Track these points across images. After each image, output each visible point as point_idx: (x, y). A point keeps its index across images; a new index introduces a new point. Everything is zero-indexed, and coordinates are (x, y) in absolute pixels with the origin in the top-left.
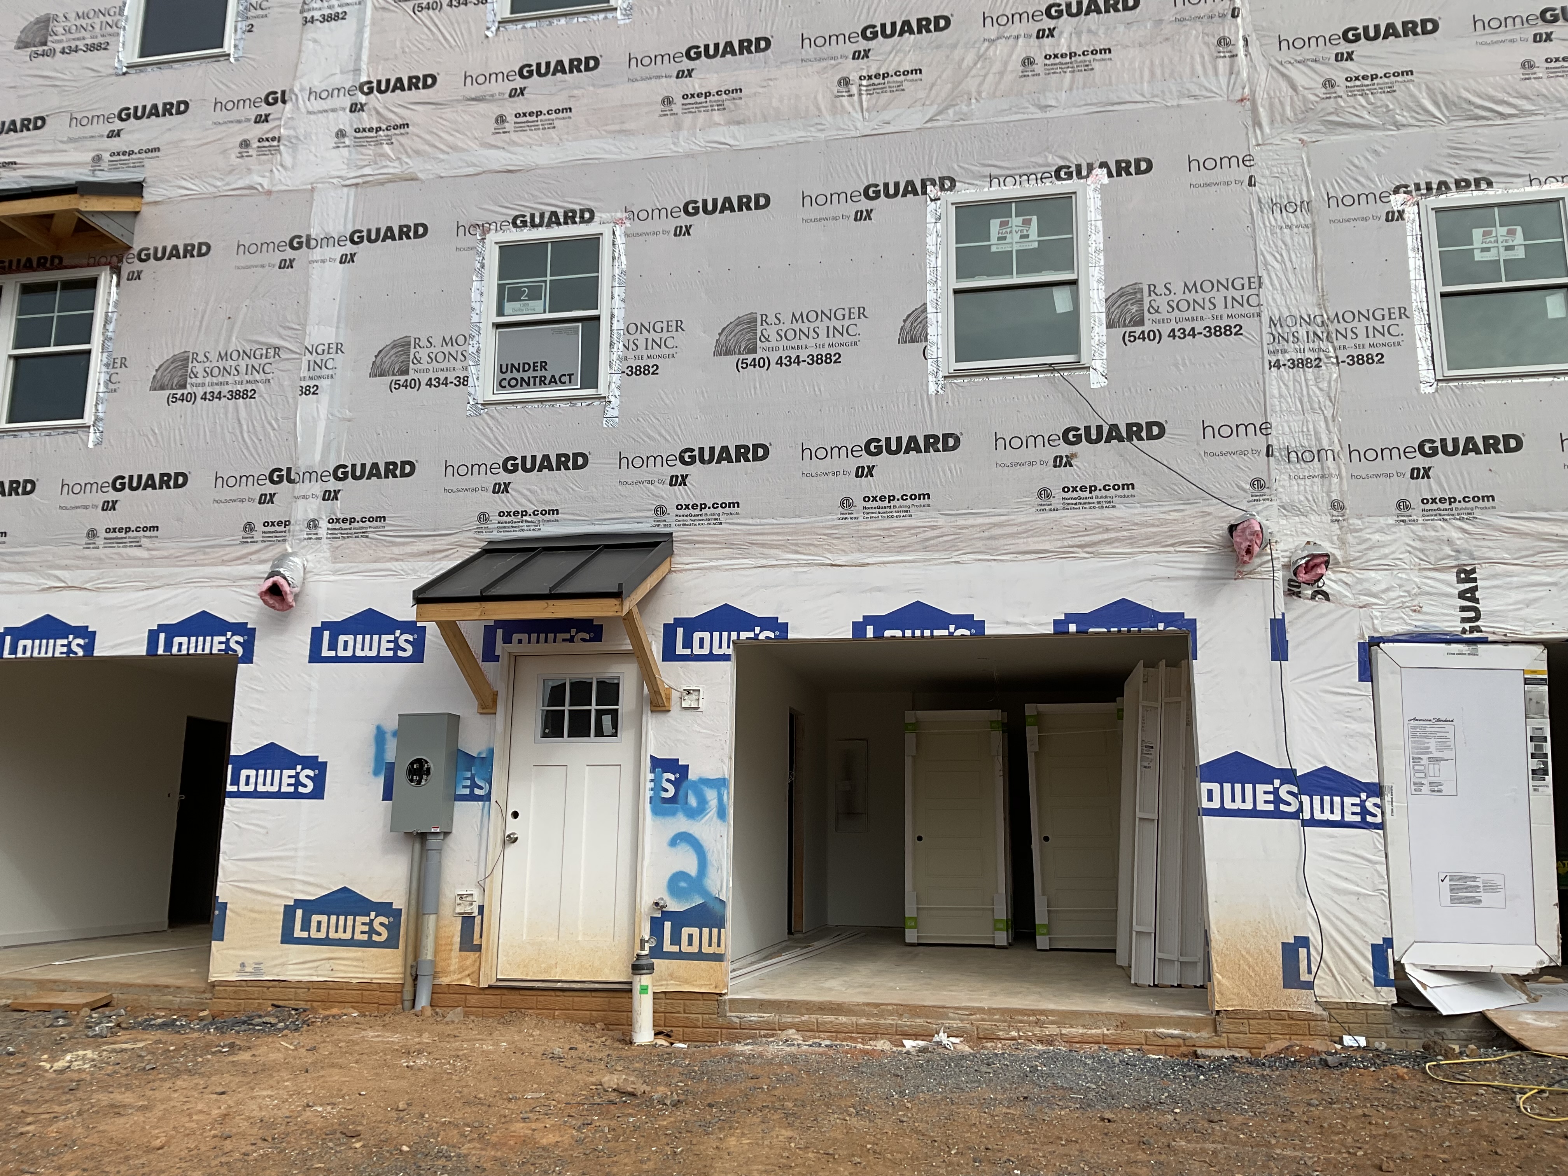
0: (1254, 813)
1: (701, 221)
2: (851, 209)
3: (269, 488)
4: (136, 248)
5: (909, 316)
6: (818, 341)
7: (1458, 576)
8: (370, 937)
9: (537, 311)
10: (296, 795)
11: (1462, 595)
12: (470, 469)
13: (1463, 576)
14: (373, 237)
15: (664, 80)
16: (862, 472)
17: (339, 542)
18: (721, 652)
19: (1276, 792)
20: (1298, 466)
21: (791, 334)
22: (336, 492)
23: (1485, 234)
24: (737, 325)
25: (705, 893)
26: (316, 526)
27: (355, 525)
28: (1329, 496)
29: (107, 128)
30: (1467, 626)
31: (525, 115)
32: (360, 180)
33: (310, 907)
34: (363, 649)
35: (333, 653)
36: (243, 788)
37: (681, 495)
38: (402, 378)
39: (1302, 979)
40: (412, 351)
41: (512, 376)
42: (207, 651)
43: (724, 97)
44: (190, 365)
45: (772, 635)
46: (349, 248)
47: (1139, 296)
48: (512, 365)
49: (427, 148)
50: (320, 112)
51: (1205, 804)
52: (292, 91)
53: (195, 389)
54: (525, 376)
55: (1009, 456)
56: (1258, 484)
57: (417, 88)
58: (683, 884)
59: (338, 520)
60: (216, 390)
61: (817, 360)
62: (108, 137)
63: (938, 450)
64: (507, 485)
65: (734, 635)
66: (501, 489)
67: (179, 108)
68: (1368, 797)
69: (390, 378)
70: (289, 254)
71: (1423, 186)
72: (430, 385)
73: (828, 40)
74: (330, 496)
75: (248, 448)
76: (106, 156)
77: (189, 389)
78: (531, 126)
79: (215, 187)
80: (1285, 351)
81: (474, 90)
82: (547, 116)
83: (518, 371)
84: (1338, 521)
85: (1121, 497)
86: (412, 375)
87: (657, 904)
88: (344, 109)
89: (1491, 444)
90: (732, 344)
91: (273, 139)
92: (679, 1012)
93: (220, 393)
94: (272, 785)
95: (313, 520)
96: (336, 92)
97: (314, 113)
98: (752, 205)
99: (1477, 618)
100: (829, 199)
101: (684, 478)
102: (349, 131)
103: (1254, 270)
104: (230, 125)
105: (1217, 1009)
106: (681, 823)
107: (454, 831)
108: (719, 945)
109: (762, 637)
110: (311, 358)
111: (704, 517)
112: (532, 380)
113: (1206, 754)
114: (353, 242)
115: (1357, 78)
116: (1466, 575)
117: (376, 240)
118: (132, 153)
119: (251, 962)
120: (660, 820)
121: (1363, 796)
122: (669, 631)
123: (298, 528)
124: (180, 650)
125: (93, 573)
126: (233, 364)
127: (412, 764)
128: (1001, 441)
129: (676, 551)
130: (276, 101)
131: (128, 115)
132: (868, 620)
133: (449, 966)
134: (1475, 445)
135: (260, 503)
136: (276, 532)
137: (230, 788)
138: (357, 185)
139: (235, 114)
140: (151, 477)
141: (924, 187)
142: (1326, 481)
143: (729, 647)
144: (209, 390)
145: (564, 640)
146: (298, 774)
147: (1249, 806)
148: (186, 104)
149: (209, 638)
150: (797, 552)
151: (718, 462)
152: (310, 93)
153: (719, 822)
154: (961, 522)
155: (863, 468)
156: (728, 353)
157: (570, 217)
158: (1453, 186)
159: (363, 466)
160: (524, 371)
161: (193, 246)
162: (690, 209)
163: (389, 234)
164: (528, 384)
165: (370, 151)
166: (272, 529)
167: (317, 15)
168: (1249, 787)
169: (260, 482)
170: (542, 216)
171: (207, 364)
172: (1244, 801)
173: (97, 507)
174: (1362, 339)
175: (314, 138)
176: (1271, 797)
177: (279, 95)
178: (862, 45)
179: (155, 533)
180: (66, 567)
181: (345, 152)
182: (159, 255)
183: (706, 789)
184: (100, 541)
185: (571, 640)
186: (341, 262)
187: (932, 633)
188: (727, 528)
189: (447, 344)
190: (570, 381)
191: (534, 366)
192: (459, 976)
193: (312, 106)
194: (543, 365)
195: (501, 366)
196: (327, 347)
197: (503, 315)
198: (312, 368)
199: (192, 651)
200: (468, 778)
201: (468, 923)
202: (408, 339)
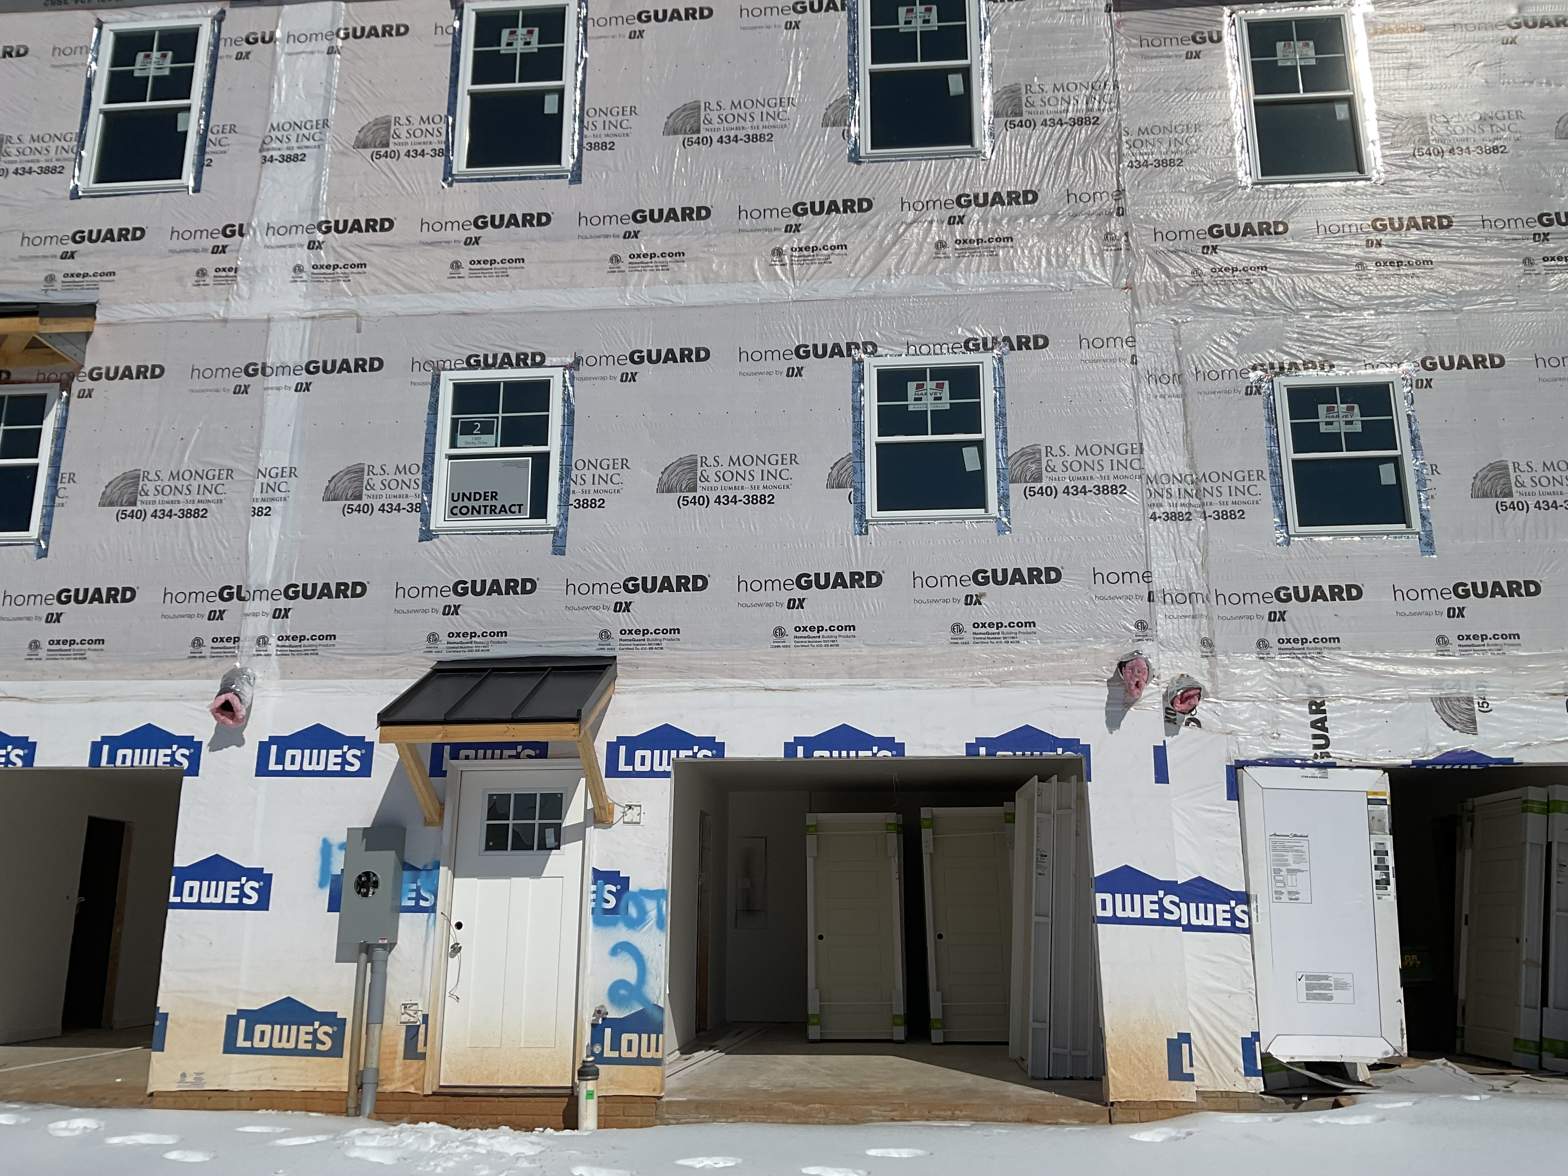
0: (1142, 921)
1: (646, 370)
2: (784, 366)
3: (219, 605)
4: (87, 369)
5: (836, 463)
6: (753, 483)
7: (1310, 708)
8: (314, 1046)
9: (489, 444)
10: (241, 906)
11: (1314, 725)
12: (421, 592)
13: (1314, 707)
14: (329, 368)
15: (612, 239)
16: (793, 604)
17: (289, 659)
18: (661, 769)
19: (1160, 902)
20: (1172, 607)
21: (728, 476)
22: (287, 611)
23: (1328, 409)
24: (679, 465)
25: (644, 1000)
26: (265, 643)
27: (305, 642)
28: (1200, 635)
29: (60, 249)
30: (1318, 752)
31: (479, 262)
32: (316, 314)
33: (253, 1017)
34: (310, 764)
35: (280, 767)
36: (186, 899)
37: (624, 620)
38: (356, 503)
39: (1184, 1071)
40: (366, 478)
41: (464, 504)
42: (152, 763)
43: (668, 259)
44: (141, 483)
45: (709, 754)
46: (304, 377)
47: (1037, 456)
48: (464, 494)
49: (384, 288)
50: (278, 247)
51: (1100, 913)
52: (249, 224)
53: (145, 507)
54: (476, 504)
55: (926, 593)
56: (1141, 625)
57: (375, 230)
58: (623, 992)
59: (288, 638)
60: (167, 508)
61: (752, 500)
62: (62, 258)
63: (863, 587)
64: (457, 608)
65: (674, 753)
66: (451, 611)
67: (137, 234)
68: (1236, 905)
69: (344, 502)
70: (245, 380)
71: (1277, 366)
72: (383, 511)
73: (762, 213)
74: (280, 614)
75: (198, 565)
76: (59, 277)
77: (139, 506)
78: (484, 273)
79: (170, 311)
80: (1161, 505)
81: (432, 236)
82: (501, 265)
83: (469, 499)
84: (1207, 656)
85: (1024, 633)
86: (365, 500)
87: (599, 1012)
88: (302, 246)
89: (1336, 592)
90: (674, 481)
91: (230, 269)
92: (619, 1116)
93: (171, 511)
94: (216, 896)
95: (263, 637)
96: (294, 229)
97: (272, 247)
98: (693, 357)
99: (1327, 745)
100: (763, 356)
101: (628, 605)
102: (307, 267)
103: (1136, 438)
104: (187, 254)
105: (1111, 1100)
106: (621, 933)
107: (399, 942)
108: (657, 1050)
109: (700, 755)
110: (265, 480)
111: (646, 642)
112: (483, 509)
113: (1100, 868)
114: (308, 371)
115: (1220, 270)
116: (1317, 707)
117: (332, 371)
118: (86, 275)
119: (192, 1072)
120: (601, 930)
121: (1233, 903)
122: (613, 749)
123: (247, 644)
124: (124, 762)
125: (36, 684)
126: (186, 483)
127: (360, 877)
128: (918, 580)
129: (619, 674)
130: (233, 233)
131: (83, 238)
132: (799, 741)
133: (393, 1073)
134: (1323, 592)
135: (209, 619)
136: (225, 648)
137: (173, 899)
138: (313, 318)
139: (192, 244)
140: (98, 591)
141: (849, 349)
142: (1197, 621)
143: (669, 764)
144: (159, 507)
145: (510, 757)
146: (242, 886)
147: (1137, 914)
148: (142, 230)
149: (154, 751)
150: (733, 677)
151: (660, 591)
152: (268, 228)
153: (658, 932)
154: (883, 652)
155: (794, 600)
156: (670, 490)
157: (522, 361)
158: (1301, 367)
159: (314, 586)
160: (475, 500)
161: (146, 368)
162: (637, 358)
163: (345, 366)
164: (479, 512)
165: (327, 286)
166: (221, 645)
167: (276, 154)
168: (1137, 897)
169: (210, 599)
170: (495, 356)
171: (158, 483)
172: (1133, 910)
173: (40, 619)
174: (1225, 497)
175: (271, 270)
176: (1156, 907)
177: (237, 228)
178: (794, 220)
179: (101, 646)
180: (7, 678)
181: (303, 287)
182: (112, 375)
183: (646, 900)
184: (42, 653)
185: (518, 756)
186: (296, 390)
187: (857, 754)
188: (669, 654)
189: (400, 473)
190: (520, 512)
191: (485, 496)
192: (403, 1084)
193: (270, 240)
194: (494, 495)
195: (453, 494)
196: (280, 471)
197: (456, 447)
198: (264, 490)
199: (136, 763)
200: (413, 890)
201: (412, 1032)
202: (361, 466)
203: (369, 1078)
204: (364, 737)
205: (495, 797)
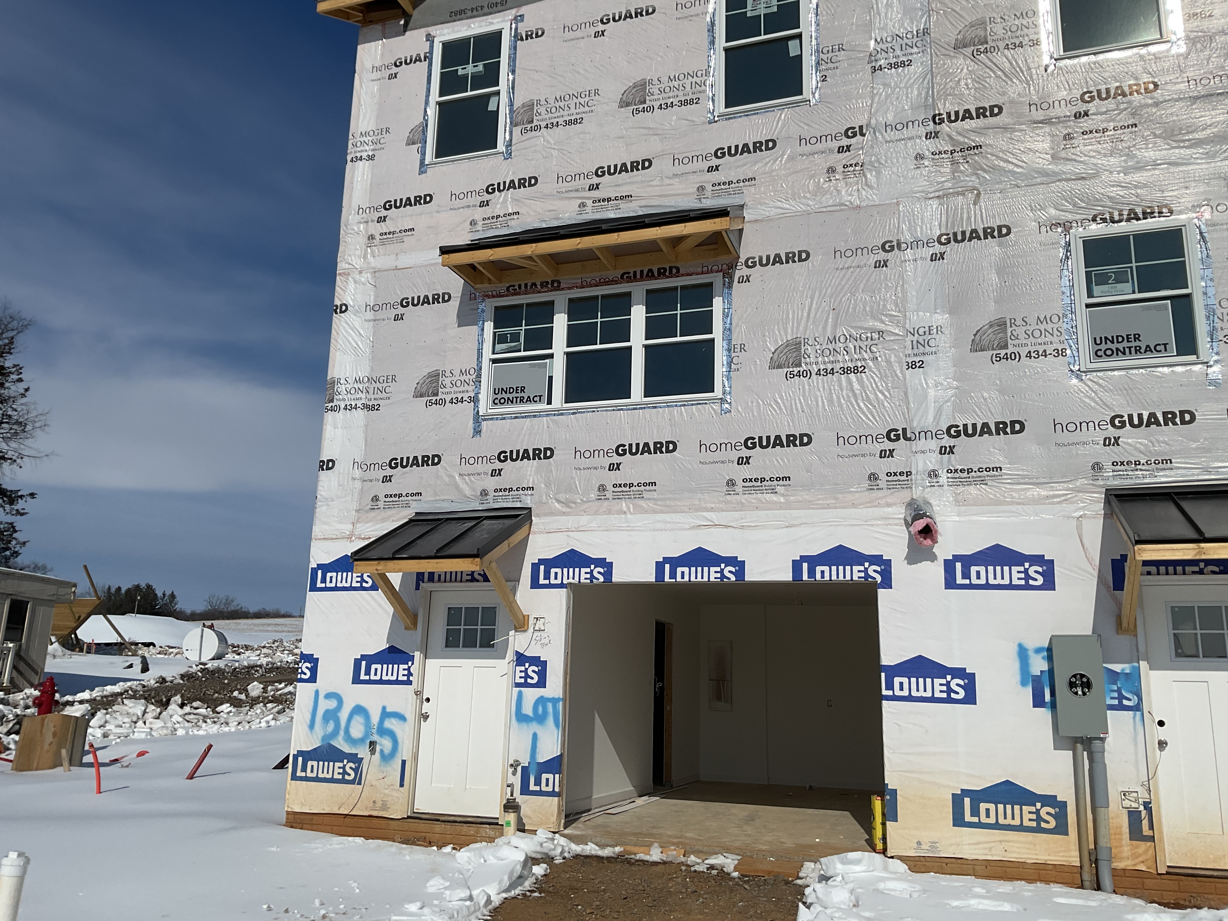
3: (888, 445)
8: (1037, 824)
9: (1126, 292)
10: (949, 700)
12: (1079, 426)
17: (961, 489)
22: (952, 448)
26: (936, 476)
27: (973, 474)
29: (706, 165)
31: (1091, 132)
32: (940, 194)
34: (995, 578)
35: (967, 581)
36: (899, 693)
38: (1003, 352)
41: (1107, 346)
42: (848, 577)
44: (803, 348)
46: (938, 248)
48: (1106, 338)
50: (898, 140)
52: (867, 125)
53: (809, 367)
54: (1120, 346)
59: (956, 471)
60: (829, 367)
62: (709, 171)
64: (1117, 439)
66: (1112, 442)
67: (768, 145)
69: (991, 352)
70: (882, 256)
72: (1030, 357)
74: (946, 451)
75: (863, 413)
76: (709, 187)
77: (804, 367)
78: (1099, 141)
79: (808, 205)
81: (1039, 115)
82: (1114, 132)
83: (1113, 342)
86: (1011, 349)
88: (920, 137)
91: (857, 165)
93: (832, 369)
94: (925, 691)
95: (934, 471)
96: (910, 124)
97: (892, 142)
102: (927, 154)
104: (816, 156)
107: (1110, 736)
110: (915, 339)
112: (1127, 350)
118: (731, 183)
119: (927, 841)
123: (919, 477)
124: (823, 577)
125: (737, 514)
126: (842, 346)
130: (855, 134)
131: (724, 154)
133: (1122, 852)
135: (881, 457)
136: (899, 480)
137: (885, 692)
138: (939, 197)
139: (819, 147)
140: (779, 437)
144: (822, 367)
145: (1194, 573)
146: (948, 682)
148: (774, 141)
149: (848, 568)
152: (886, 126)
157: (1148, 213)
159: (974, 425)
160: (1118, 342)
161: (793, 254)
165: (947, 169)
166: (895, 478)
167: (884, 64)
169: (879, 440)
170: (1121, 213)
171: (818, 347)
173: (733, 462)
175: (894, 161)
177: (857, 129)
179: (787, 482)
180: (712, 510)
181: (924, 171)
182: (764, 262)
184: (739, 489)
185: (1201, 572)
186: (931, 260)
189: (1042, 323)
190: (1166, 350)
191: (1128, 338)
192: (1133, 862)
193: (889, 136)
194: (1137, 337)
195: (1095, 339)
196: (927, 328)
197: (1093, 297)
198: (915, 347)
199: (834, 578)
200: (1114, 691)
201: (1134, 816)
202: (1003, 320)
203: (1102, 855)
204: (1044, 556)
205: (1176, 609)
